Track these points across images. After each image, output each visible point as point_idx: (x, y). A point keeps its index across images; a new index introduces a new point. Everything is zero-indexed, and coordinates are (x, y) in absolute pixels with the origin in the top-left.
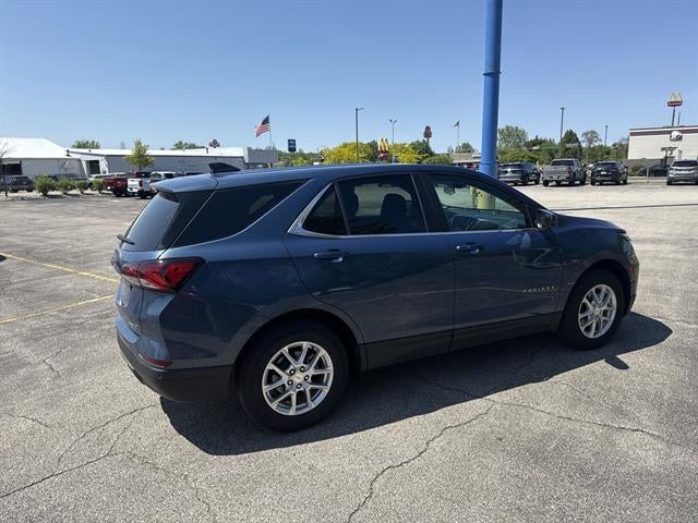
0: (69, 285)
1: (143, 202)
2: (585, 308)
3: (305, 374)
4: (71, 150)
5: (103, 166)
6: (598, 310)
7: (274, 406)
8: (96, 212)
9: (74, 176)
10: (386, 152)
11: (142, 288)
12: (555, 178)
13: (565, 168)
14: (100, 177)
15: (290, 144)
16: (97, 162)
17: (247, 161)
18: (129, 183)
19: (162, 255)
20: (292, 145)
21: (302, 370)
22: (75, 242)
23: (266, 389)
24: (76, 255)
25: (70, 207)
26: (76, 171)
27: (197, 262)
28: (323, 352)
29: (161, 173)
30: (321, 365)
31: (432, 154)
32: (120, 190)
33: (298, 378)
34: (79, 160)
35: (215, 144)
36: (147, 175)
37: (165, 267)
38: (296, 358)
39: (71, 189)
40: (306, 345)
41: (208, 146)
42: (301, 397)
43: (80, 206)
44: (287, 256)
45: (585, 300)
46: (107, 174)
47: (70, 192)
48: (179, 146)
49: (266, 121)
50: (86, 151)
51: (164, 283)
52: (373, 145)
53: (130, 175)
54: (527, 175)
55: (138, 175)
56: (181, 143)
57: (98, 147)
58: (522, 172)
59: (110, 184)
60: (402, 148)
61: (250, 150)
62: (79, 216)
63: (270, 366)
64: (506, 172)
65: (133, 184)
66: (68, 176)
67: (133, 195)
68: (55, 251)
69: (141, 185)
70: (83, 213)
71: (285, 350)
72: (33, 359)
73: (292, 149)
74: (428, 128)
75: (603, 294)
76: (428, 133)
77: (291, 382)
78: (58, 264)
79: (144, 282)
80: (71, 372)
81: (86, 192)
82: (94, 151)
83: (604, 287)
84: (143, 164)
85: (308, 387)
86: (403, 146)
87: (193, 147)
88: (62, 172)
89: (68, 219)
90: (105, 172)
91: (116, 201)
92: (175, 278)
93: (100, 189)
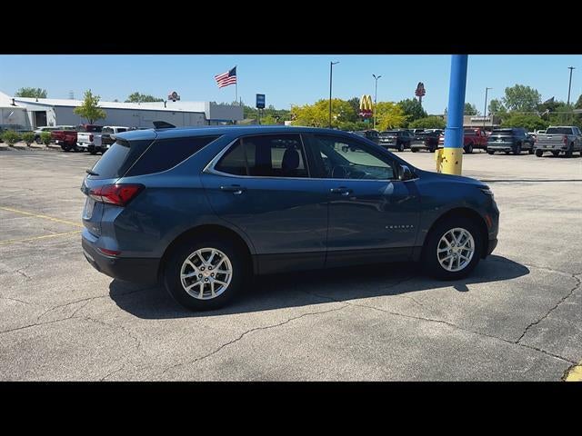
0: (28, 224)
1: (93, 158)
2: (443, 245)
3: (212, 271)
4: (17, 99)
5: (51, 117)
6: (457, 248)
7: (187, 289)
8: (45, 165)
9: (18, 127)
10: (369, 111)
11: (103, 203)
12: (549, 147)
13: (560, 137)
14: (48, 130)
15: (258, 100)
16: (45, 112)
17: (208, 118)
18: (79, 137)
19: (117, 181)
20: (261, 100)
21: (210, 268)
22: (27, 191)
23: (183, 276)
24: (31, 202)
25: (17, 159)
26: (20, 122)
27: (141, 188)
28: (226, 259)
29: (113, 128)
30: (224, 267)
31: (424, 115)
32: (69, 145)
33: (207, 274)
34: (25, 111)
35: (175, 97)
36: (99, 129)
37: (118, 189)
38: (206, 260)
39: (15, 142)
40: (214, 251)
41: (166, 99)
42: (207, 288)
43: (28, 159)
44: (201, 187)
45: (444, 238)
46: (55, 127)
47: (15, 145)
48: (135, 98)
49: (233, 73)
50: (33, 100)
51: (118, 199)
52: (355, 103)
53: (80, 129)
54: (520, 143)
55: (89, 129)
56: (137, 94)
57: (44, 96)
58: (513, 139)
59: (58, 138)
60: (387, 108)
61: (213, 105)
62: (26, 169)
63: (187, 261)
64: (495, 139)
65: (84, 138)
66: (13, 127)
67: (82, 150)
68: (11, 198)
69: (91, 140)
70: (32, 166)
71: (199, 251)
72: (8, 269)
73: (261, 105)
74: (421, 85)
75: (461, 236)
76: (420, 91)
77: (201, 276)
78: (16, 208)
79: (105, 199)
80: (40, 277)
81: (32, 145)
82: (41, 101)
83: (463, 231)
84: (93, 117)
85: (213, 281)
86: (389, 106)
87: (150, 99)
88: (6, 122)
89: (18, 171)
90: (52, 125)
91: (65, 156)
92: (126, 198)
93: (47, 143)
